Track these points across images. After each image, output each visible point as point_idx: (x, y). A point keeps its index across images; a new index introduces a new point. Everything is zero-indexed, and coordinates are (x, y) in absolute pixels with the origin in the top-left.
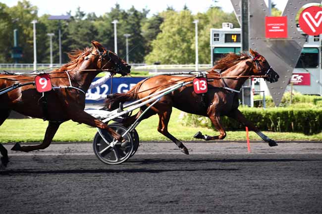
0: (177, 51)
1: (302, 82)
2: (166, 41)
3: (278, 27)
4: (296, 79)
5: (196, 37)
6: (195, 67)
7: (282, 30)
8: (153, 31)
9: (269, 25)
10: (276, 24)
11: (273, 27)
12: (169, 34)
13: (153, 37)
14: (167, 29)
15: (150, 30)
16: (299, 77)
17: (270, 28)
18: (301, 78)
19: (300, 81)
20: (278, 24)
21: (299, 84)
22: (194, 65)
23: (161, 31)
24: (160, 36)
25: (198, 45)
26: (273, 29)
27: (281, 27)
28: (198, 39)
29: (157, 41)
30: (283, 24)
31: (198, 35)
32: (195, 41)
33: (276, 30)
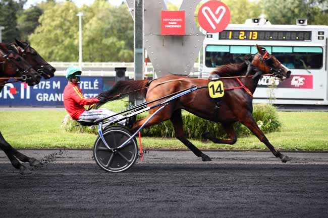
0: (58, 47)
1: (304, 84)
2: (46, 35)
3: (175, 23)
4: (297, 82)
5: (80, 32)
6: (78, 65)
7: (179, 26)
8: (31, 24)
9: (165, 20)
10: (172, 20)
11: (169, 23)
12: (50, 28)
13: (31, 30)
14: (47, 22)
15: (27, 23)
16: (301, 79)
17: (167, 23)
18: (303, 80)
19: (302, 84)
20: (175, 20)
21: (300, 87)
22: (77, 63)
23: (41, 24)
24: (38, 29)
25: (82, 41)
26: (170, 25)
27: (178, 23)
28: (82, 34)
29: (36, 35)
30: (180, 20)
31: (82, 29)
32: (78, 36)
33: (173, 26)
